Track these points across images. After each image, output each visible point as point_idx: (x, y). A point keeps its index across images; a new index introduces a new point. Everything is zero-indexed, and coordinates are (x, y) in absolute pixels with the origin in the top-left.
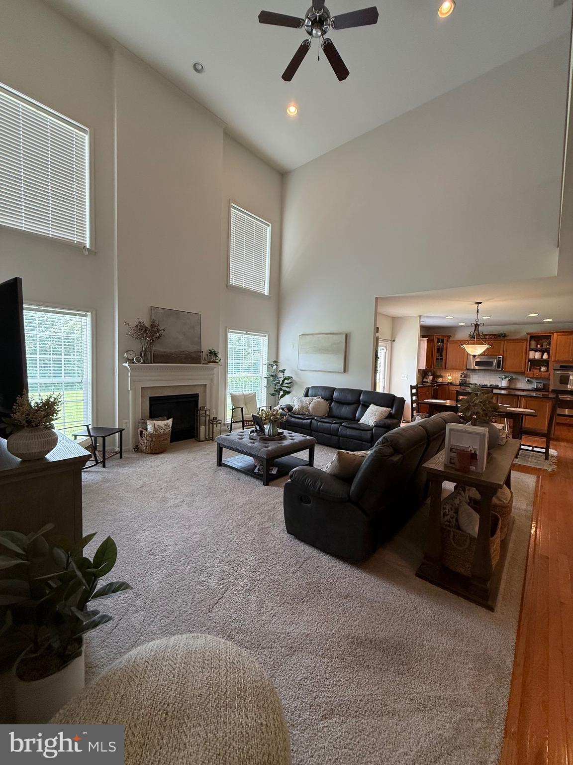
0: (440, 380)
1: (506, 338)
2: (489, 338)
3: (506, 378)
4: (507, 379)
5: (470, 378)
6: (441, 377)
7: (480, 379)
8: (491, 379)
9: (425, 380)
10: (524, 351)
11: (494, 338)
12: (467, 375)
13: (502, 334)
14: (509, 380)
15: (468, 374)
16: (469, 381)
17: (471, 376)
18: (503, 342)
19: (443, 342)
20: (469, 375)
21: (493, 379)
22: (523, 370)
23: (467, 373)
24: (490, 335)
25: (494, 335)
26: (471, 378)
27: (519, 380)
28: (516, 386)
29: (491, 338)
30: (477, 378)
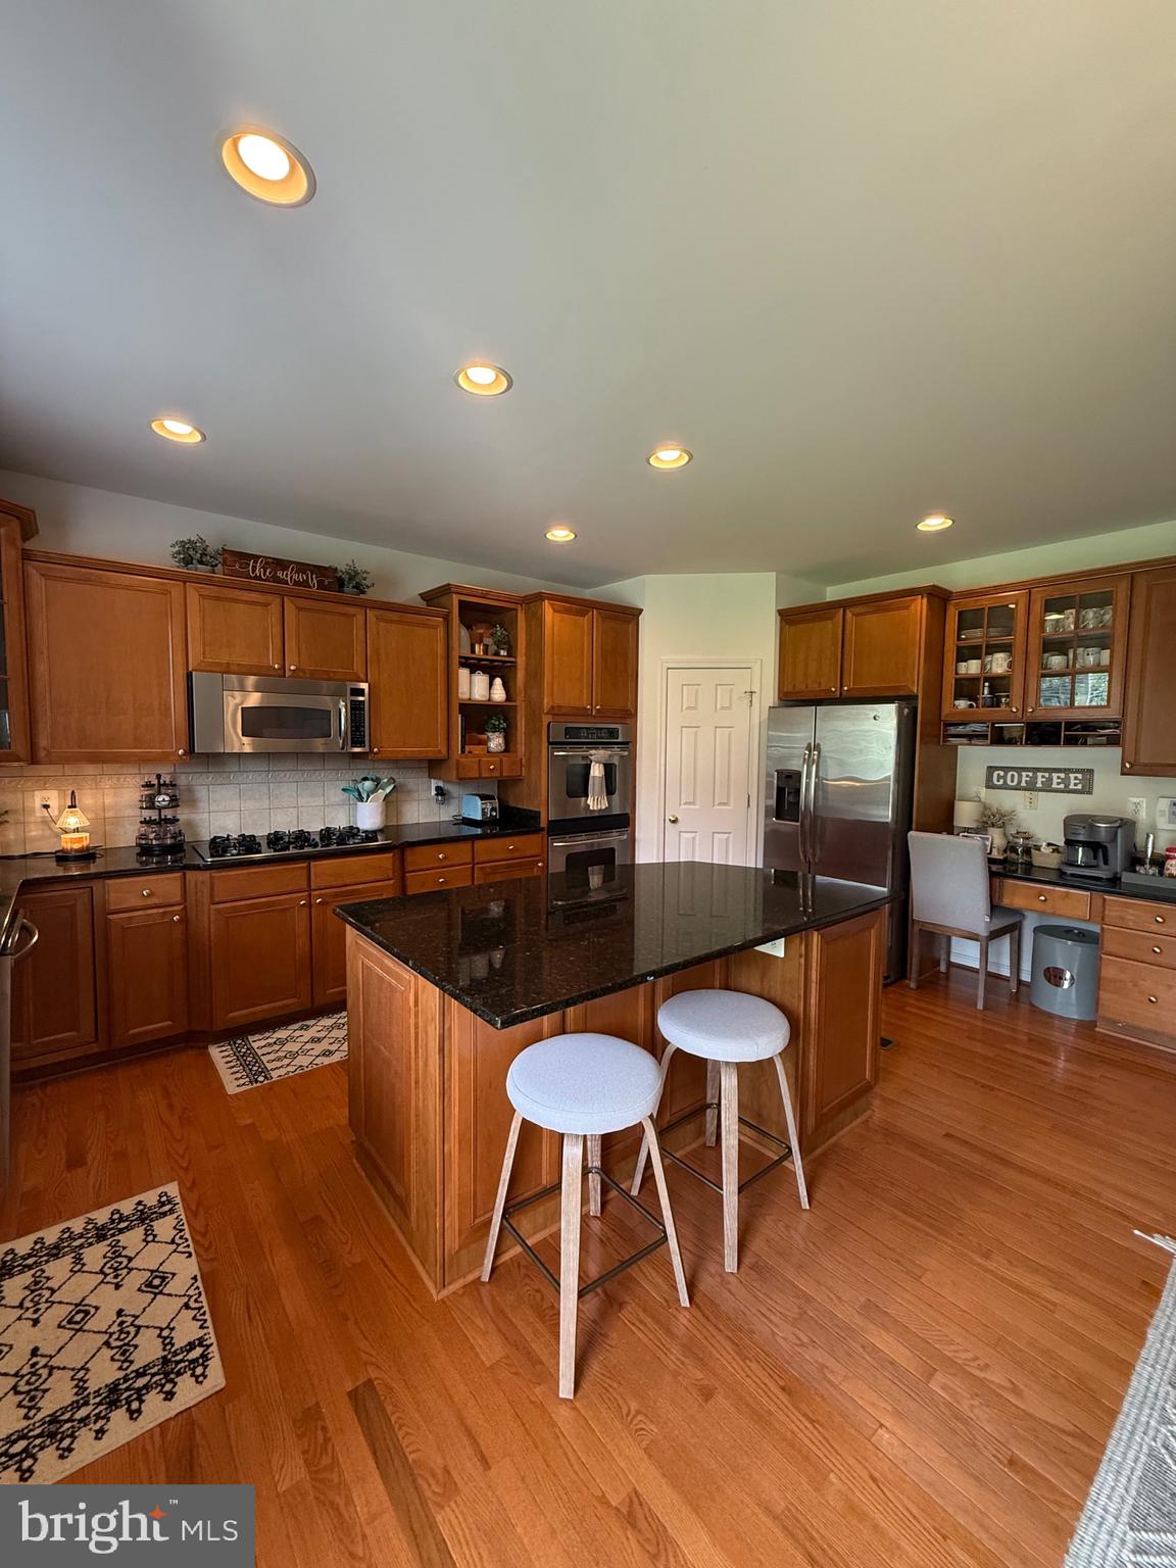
2: (297, 583)
3: (374, 790)
4: (381, 793)
5: (193, 803)
7: (251, 805)
8: (302, 801)
10: (440, 664)
11: (319, 585)
12: (183, 788)
14: (386, 797)
15: (182, 781)
16: (190, 824)
17: (201, 792)
18: (360, 618)
20: (190, 790)
22: (443, 750)
23: (187, 777)
24: (302, 567)
25: (319, 570)
26: (203, 805)
27: (409, 791)
28: (403, 823)
29: (305, 584)
30: (235, 804)
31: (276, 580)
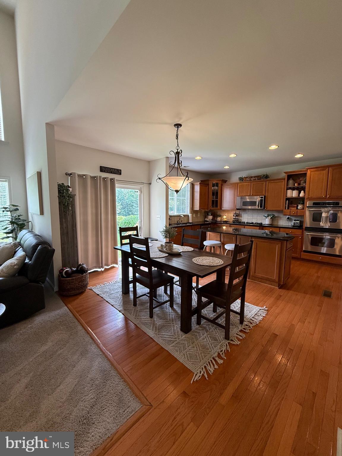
0: (219, 219)
1: (268, 179)
2: (254, 180)
3: (268, 216)
4: (270, 217)
5: (241, 216)
6: (220, 216)
7: (249, 217)
8: (258, 218)
9: (206, 219)
10: (283, 190)
11: (258, 179)
12: (239, 214)
13: (264, 175)
14: (271, 218)
16: (241, 220)
17: (243, 215)
18: (265, 183)
19: (217, 186)
20: (241, 214)
21: (259, 218)
22: (282, 208)
23: (239, 212)
24: (255, 177)
25: (258, 176)
26: (243, 217)
27: (281, 218)
28: (278, 224)
29: (255, 180)
30: (247, 217)
31: (250, 180)
